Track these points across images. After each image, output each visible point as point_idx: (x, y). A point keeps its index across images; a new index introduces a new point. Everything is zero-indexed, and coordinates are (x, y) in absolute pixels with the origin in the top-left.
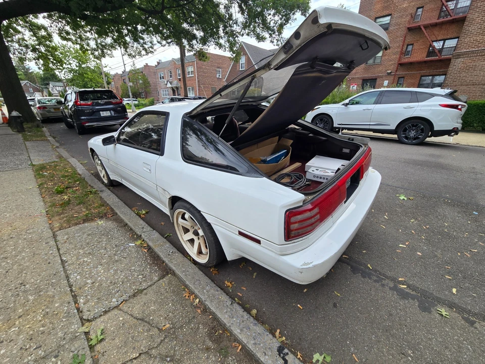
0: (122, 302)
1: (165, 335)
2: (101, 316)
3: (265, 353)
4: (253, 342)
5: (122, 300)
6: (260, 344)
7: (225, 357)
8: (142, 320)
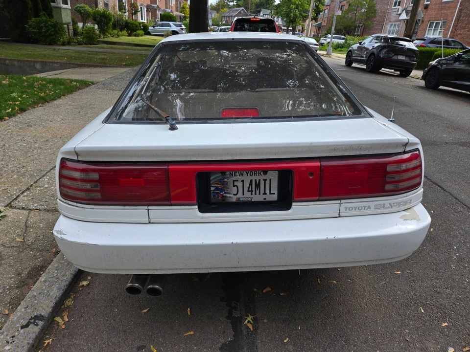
0: (37, 209)
1: (19, 246)
2: (19, 209)
3: (27, 307)
4: (35, 294)
5: (38, 208)
6: (36, 300)
7: (17, 288)
8: (27, 227)
